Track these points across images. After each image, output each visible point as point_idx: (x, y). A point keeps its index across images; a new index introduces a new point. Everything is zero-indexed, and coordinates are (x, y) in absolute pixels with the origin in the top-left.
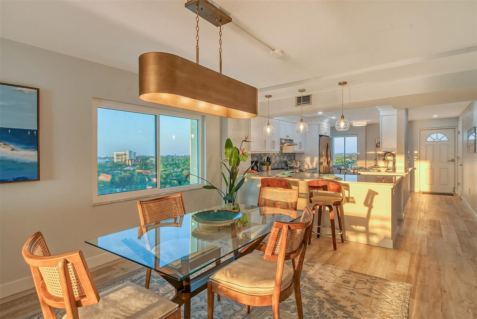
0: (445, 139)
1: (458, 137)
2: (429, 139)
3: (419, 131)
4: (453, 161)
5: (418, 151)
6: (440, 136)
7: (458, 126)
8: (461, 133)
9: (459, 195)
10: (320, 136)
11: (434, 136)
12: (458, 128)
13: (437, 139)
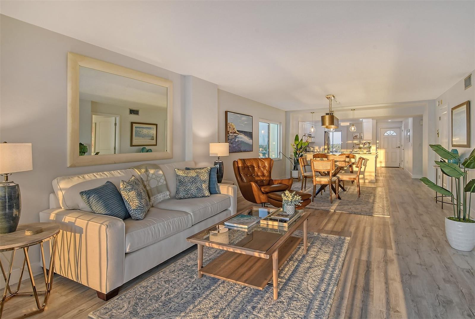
0: (395, 134)
1: (402, 133)
2: (386, 134)
3: (380, 129)
4: (399, 147)
5: (379, 141)
6: (392, 132)
7: (402, 127)
8: (403, 131)
9: (402, 167)
10: (325, 132)
11: (388, 132)
12: (402, 128)
13: (390, 134)
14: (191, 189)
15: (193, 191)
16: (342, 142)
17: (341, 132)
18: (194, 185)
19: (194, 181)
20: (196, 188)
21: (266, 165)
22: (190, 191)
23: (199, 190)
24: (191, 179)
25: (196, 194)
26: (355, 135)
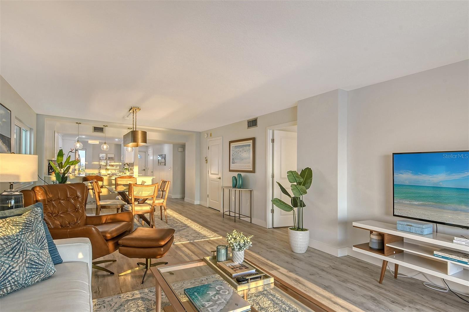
1: (147, 157)
4: (144, 170)
8: (150, 155)
12: (147, 152)
14: (14, 270)
15: (20, 273)
16: (87, 163)
17: (85, 151)
18: (21, 258)
19: (18, 247)
20: (27, 265)
21: (79, 194)
22: (10, 278)
23: (34, 268)
24: (6, 243)
25: (26, 280)
26: (101, 156)
